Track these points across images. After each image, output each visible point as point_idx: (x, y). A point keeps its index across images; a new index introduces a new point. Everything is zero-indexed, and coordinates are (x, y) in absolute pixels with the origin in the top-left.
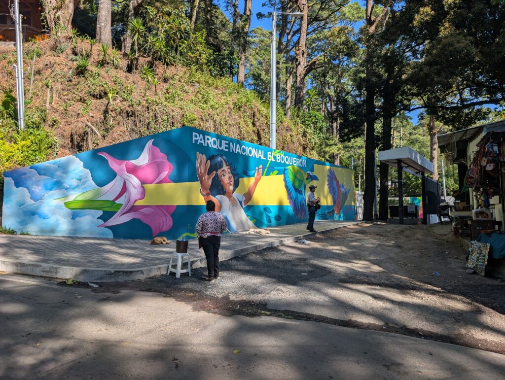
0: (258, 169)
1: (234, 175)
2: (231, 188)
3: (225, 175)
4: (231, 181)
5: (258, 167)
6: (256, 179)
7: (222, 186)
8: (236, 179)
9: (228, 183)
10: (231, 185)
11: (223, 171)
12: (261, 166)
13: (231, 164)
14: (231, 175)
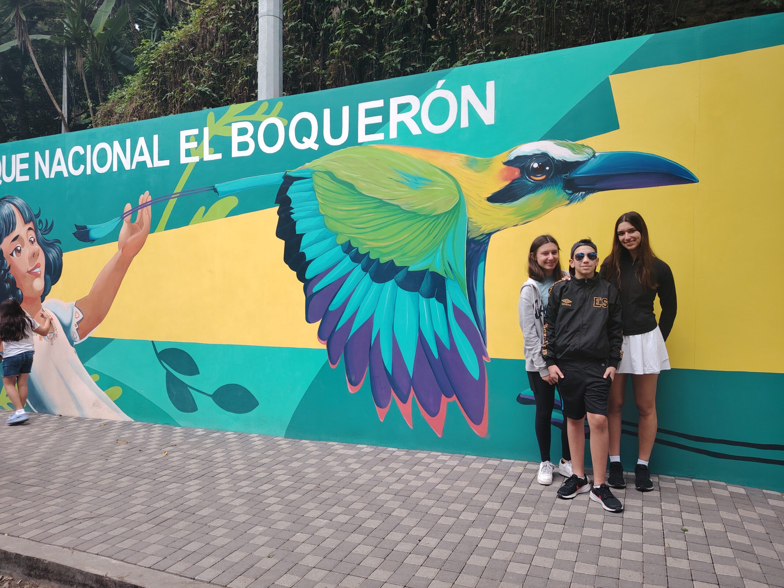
0: (134, 211)
1: (45, 245)
2: (39, 284)
3: (19, 251)
4: (38, 266)
5: (134, 200)
6: (123, 247)
7: (13, 282)
8: (50, 256)
9: (29, 272)
10: (37, 275)
11: (15, 239)
12: (145, 197)
13: (37, 216)
14: (36, 246)
